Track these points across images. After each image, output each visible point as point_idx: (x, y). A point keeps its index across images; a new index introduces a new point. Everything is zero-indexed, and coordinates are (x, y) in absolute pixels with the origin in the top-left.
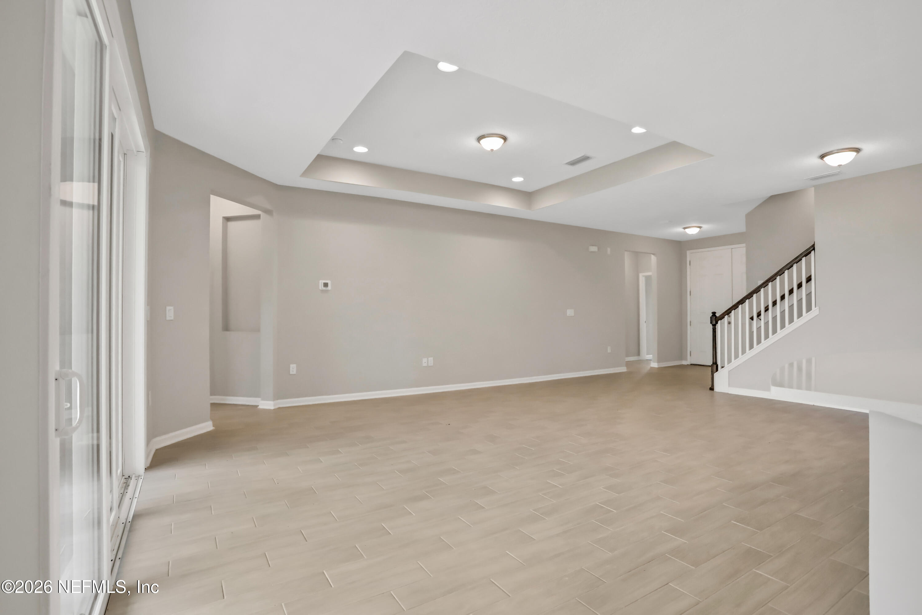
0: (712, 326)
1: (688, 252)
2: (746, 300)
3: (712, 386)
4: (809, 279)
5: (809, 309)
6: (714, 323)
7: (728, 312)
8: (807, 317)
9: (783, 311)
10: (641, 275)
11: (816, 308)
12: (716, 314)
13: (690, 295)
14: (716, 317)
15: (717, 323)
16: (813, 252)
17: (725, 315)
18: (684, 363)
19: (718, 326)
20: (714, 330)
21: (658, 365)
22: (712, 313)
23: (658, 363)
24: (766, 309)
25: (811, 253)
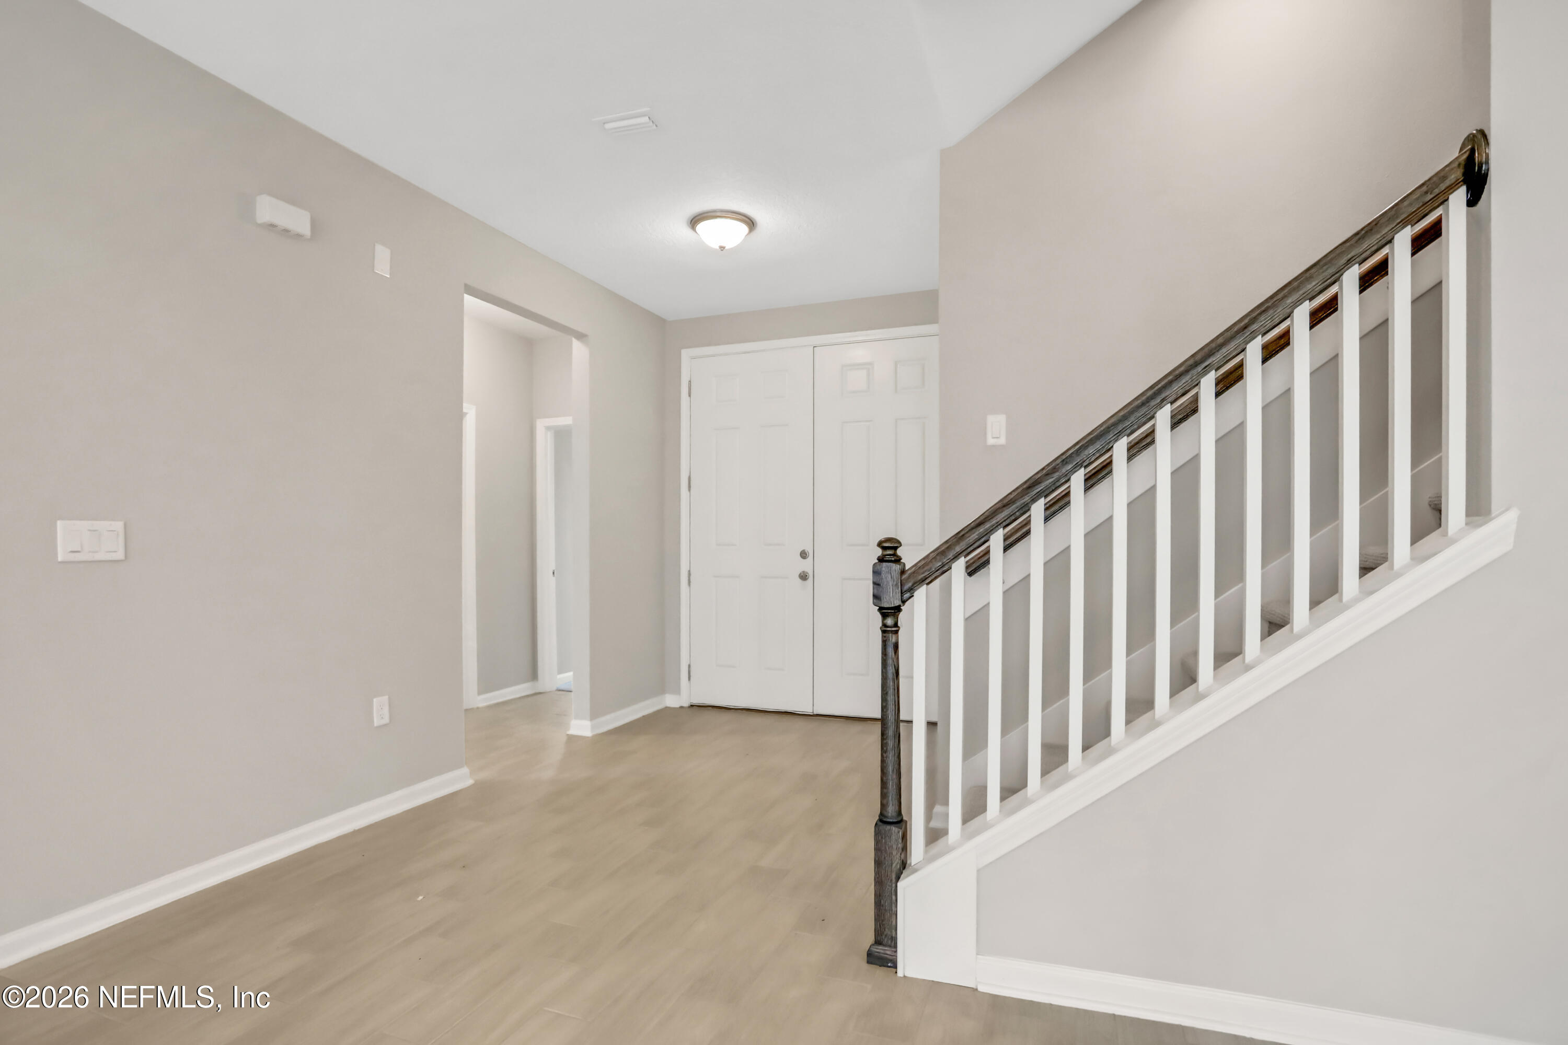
0: (879, 617)
1: (686, 354)
3: (878, 942)
6: (890, 597)
7: (969, 542)
10: (541, 425)
12: (902, 553)
13: (689, 490)
14: (902, 567)
15: (905, 598)
17: (954, 558)
18: (672, 701)
19: (915, 617)
20: (892, 637)
21: (593, 728)
22: (880, 544)
23: (591, 720)
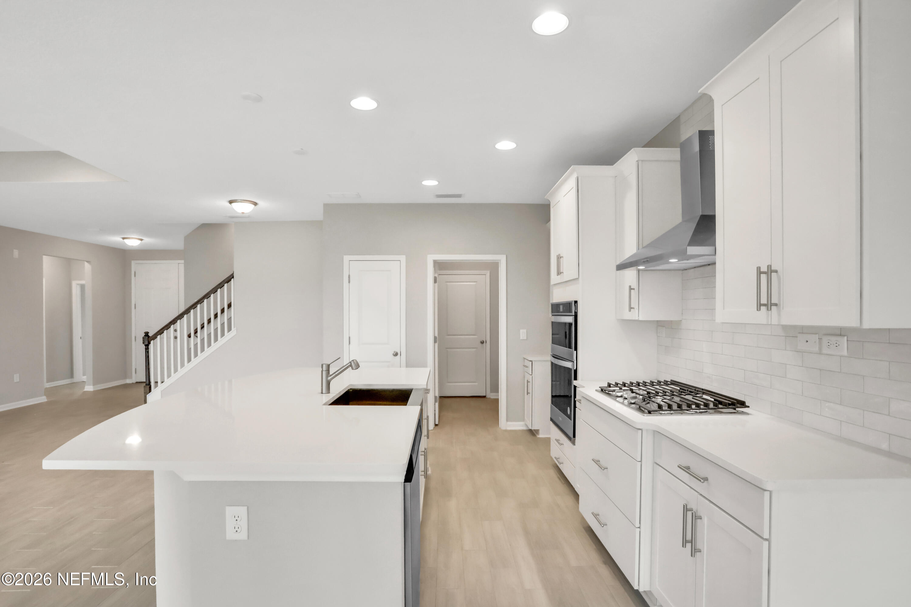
0: (145, 346)
1: (132, 262)
2: (178, 320)
4: (229, 306)
5: (230, 329)
6: (147, 343)
7: (160, 332)
8: (228, 336)
9: (223, 324)
10: (74, 283)
11: (234, 329)
12: (149, 334)
14: (149, 337)
15: (149, 343)
16: (232, 280)
17: (158, 335)
19: (151, 346)
20: (147, 350)
21: (93, 388)
22: (145, 333)
23: (93, 385)
24: (202, 326)
25: (231, 280)
